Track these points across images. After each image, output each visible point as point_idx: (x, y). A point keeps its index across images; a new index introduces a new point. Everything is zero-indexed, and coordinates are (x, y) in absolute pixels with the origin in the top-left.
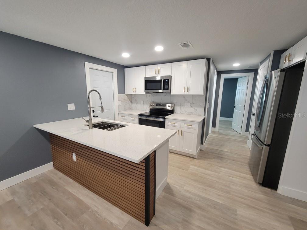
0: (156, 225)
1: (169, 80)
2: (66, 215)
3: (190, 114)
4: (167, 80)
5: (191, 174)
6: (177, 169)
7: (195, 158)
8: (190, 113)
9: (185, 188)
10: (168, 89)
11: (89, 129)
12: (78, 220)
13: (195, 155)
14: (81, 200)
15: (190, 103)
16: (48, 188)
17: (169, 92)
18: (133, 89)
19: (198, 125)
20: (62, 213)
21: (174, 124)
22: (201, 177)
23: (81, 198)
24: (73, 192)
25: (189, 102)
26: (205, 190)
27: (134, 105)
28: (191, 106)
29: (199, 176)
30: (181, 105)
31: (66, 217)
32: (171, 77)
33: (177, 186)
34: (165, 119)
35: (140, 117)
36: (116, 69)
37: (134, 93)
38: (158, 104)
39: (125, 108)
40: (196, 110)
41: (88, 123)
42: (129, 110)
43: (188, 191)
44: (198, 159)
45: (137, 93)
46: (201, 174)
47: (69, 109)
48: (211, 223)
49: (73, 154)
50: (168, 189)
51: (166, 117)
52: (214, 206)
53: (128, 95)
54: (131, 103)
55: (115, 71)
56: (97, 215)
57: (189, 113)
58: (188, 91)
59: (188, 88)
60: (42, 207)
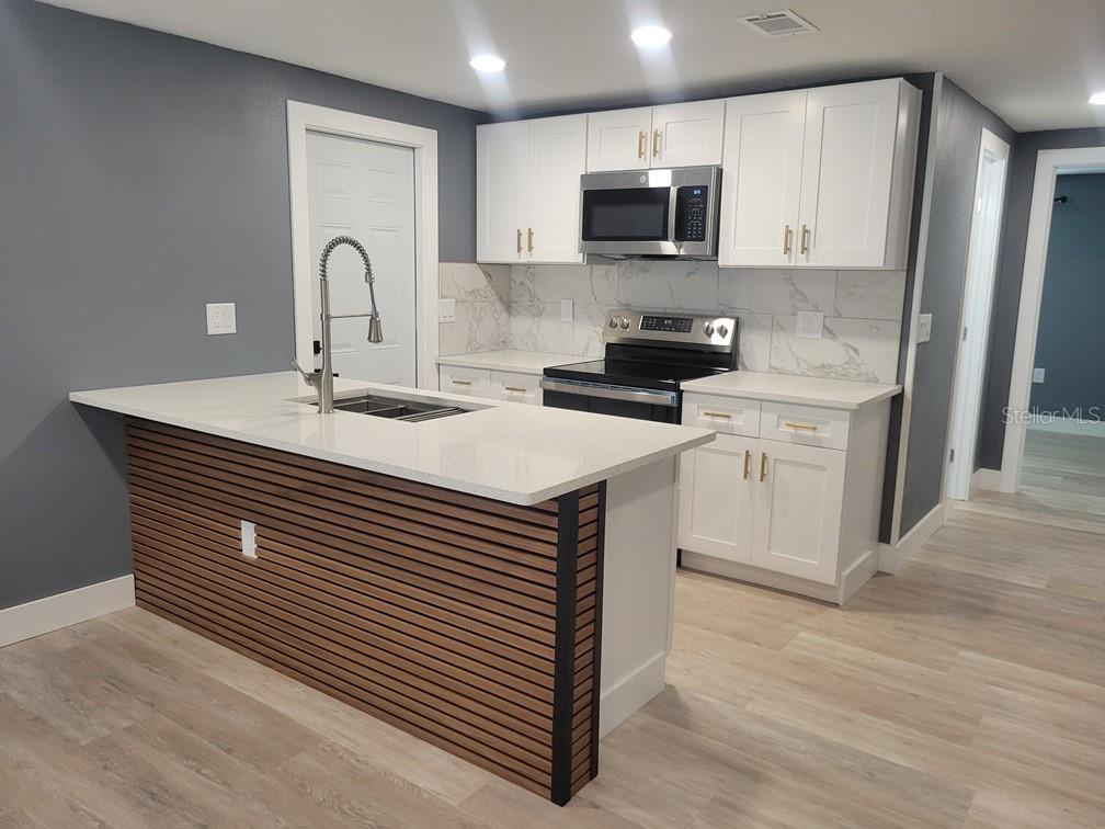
0: (596, 807)
1: (706, 187)
2: (229, 751)
3: (824, 371)
4: (697, 188)
5: (796, 663)
6: (725, 638)
7: (836, 605)
8: (823, 366)
9: (749, 707)
10: (702, 238)
11: (320, 412)
12: (280, 769)
13: (833, 583)
14: (282, 714)
15: (822, 314)
16: (133, 671)
17: (709, 252)
18: (519, 234)
19: (847, 425)
20: (213, 747)
21: (725, 421)
22: (840, 676)
23: (281, 709)
24: (242, 688)
25: (816, 309)
26: (849, 720)
27: (520, 325)
28: (829, 332)
29: (834, 673)
30: (775, 325)
31: (232, 758)
32: (720, 172)
33: (712, 700)
34: (680, 393)
35: (552, 385)
36: (436, 131)
37: (524, 258)
38: (653, 321)
39: (475, 339)
40: (856, 350)
41: (313, 388)
42: (492, 350)
43: (762, 717)
44: (850, 607)
45: (538, 257)
46: (846, 666)
47: (211, 331)
48: (839, 819)
49: (244, 524)
50: (667, 706)
51: (684, 385)
52: (870, 774)
53: (490, 269)
54: (505, 314)
55: (426, 140)
56: (353, 761)
57: (816, 367)
58: (804, 249)
59: (805, 231)
60: (125, 724)
